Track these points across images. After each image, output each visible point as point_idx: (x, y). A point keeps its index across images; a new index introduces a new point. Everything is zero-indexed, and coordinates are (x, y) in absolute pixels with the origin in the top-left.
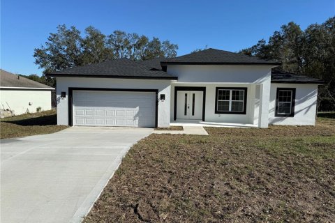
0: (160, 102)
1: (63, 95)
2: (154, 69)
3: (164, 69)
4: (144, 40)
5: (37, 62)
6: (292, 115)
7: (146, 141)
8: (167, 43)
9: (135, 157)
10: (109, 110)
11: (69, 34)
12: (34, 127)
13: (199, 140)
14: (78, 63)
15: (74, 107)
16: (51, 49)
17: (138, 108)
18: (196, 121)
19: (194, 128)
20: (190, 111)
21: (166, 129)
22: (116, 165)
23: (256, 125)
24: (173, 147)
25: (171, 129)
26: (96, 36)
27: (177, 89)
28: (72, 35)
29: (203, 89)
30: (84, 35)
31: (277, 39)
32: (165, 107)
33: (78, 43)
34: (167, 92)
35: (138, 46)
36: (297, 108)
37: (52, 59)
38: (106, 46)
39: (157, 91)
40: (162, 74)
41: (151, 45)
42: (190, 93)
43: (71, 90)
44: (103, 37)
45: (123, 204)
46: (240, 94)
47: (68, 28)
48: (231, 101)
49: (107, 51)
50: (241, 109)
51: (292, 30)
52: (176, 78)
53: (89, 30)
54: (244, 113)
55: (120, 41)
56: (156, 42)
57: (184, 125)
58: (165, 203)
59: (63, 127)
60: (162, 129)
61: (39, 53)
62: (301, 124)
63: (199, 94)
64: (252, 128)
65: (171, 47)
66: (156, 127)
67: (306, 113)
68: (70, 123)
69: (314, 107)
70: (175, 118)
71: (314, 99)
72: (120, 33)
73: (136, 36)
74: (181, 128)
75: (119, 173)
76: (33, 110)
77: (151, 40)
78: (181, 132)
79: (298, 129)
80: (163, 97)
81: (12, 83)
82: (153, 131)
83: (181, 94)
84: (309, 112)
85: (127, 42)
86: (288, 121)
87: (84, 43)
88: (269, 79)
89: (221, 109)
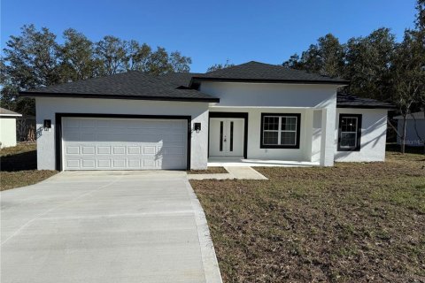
0: (193, 133)
1: (47, 124)
2: (182, 88)
4: (145, 50)
6: (358, 148)
8: (177, 55)
10: (118, 146)
11: (38, 38)
15: (63, 143)
16: (16, 61)
17: (161, 142)
18: (236, 159)
21: (202, 172)
23: (315, 161)
25: (210, 171)
26: (78, 43)
27: (211, 114)
28: (43, 39)
29: (245, 116)
31: (312, 54)
33: (52, 50)
35: (137, 58)
36: (363, 140)
37: (12, 72)
39: (188, 118)
41: (155, 57)
42: (227, 121)
43: (59, 117)
44: (90, 43)
46: (292, 122)
47: (38, 29)
48: (280, 131)
50: (293, 142)
52: (216, 101)
53: (69, 33)
54: (297, 147)
55: (112, 50)
56: (162, 53)
57: (226, 165)
60: (197, 172)
62: (369, 160)
63: (239, 123)
65: (182, 60)
66: (188, 169)
68: (59, 167)
69: (384, 138)
70: (208, 156)
71: (384, 127)
72: (113, 40)
73: (136, 45)
74: (223, 170)
77: (154, 50)
79: (370, 166)
83: (215, 121)
84: (378, 144)
85: (122, 52)
86: (353, 157)
87: (62, 52)
88: (334, 102)
89: (267, 142)
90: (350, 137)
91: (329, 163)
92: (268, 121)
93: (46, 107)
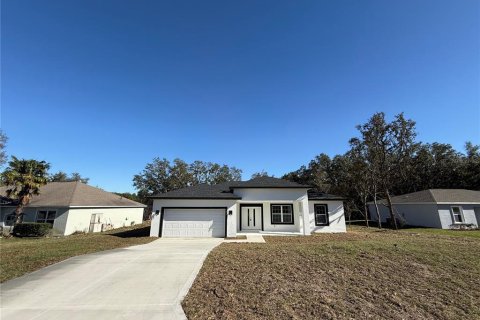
0: (229, 217)
1: (157, 212)
2: (224, 192)
3: (232, 192)
4: (216, 167)
5: (135, 185)
6: (328, 224)
7: (218, 248)
8: (234, 169)
9: (213, 260)
10: (190, 223)
11: (161, 164)
12: (132, 239)
13: (256, 247)
14: (166, 184)
15: (164, 222)
16: (148, 176)
17: (211, 222)
18: (257, 231)
19: (255, 237)
20: (252, 222)
21: (233, 238)
22: (199, 266)
23: (301, 233)
24: (238, 252)
25: (237, 238)
26: (181, 165)
27: (242, 205)
28: (163, 164)
29: (261, 205)
30: (172, 165)
31: (313, 165)
32: (232, 221)
33: (167, 170)
34: (234, 208)
35: (212, 171)
36: (331, 219)
37: (145, 182)
38: (188, 172)
39: (226, 208)
40: (230, 195)
41: (222, 170)
42: (251, 209)
43: (163, 209)
44: (186, 165)
45: (207, 289)
46: (288, 208)
47: (161, 159)
48: (282, 214)
49: (189, 175)
50: (290, 220)
51: (324, 159)
52: (240, 199)
53: (176, 161)
54: (292, 223)
55: (199, 168)
56: (226, 167)
57: (247, 235)
58: (232, 288)
59: (154, 239)
60: (230, 238)
61: (137, 178)
62: (336, 231)
63: (258, 209)
64: (299, 236)
65: (237, 171)
66: (225, 237)
67: (338, 223)
68: (160, 235)
69: (343, 218)
70: (240, 229)
71: (342, 211)
72: (199, 163)
73: (210, 165)
74: (245, 237)
75: (202, 271)
76: (128, 224)
77: (222, 166)
78: (245, 241)
79: (333, 236)
80: (231, 212)
81: (115, 202)
82: (223, 240)
83: (245, 209)
84: (340, 221)
85: (204, 168)
86: (325, 230)
87: (172, 170)
88: (306, 196)
89: (275, 221)
90: (322, 219)
91: (308, 234)
92: (275, 208)
93: (158, 204)
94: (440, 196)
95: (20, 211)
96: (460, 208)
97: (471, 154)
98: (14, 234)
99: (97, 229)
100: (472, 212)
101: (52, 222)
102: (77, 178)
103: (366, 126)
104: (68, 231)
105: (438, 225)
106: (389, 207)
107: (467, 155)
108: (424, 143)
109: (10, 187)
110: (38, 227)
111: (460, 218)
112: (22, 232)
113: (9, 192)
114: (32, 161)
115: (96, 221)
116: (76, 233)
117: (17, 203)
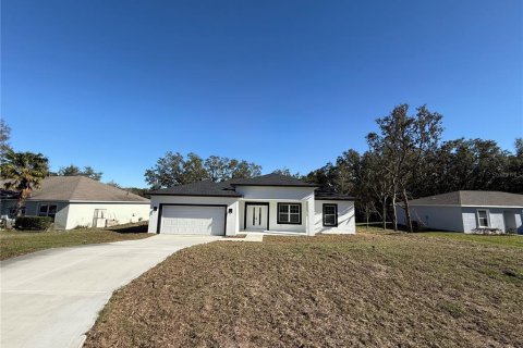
0: (228, 215)
1: (155, 209)
3: (234, 189)
4: (234, 163)
5: (147, 180)
6: (336, 225)
11: (174, 158)
15: (162, 219)
16: (161, 171)
17: (211, 219)
18: (261, 230)
19: (255, 236)
20: (257, 222)
21: (232, 237)
25: (236, 237)
26: (196, 160)
27: (247, 203)
28: (177, 159)
29: (267, 204)
30: (186, 159)
31: (340, 162)
32: (234, 221)
33: (181, 165)
34: (235, 206)
35: (229, 167)
36: (339, 220)
37: (158, 177)
38: (203, 167)
39: (226, 206)
40: (230, 193)
41: (240, 166)
42: (257, 207)
43: (161, 205)
44: (201, 160)
46: (297, 208)
47: (174, 154)
48: (289, 214)
49: (204, 171)
50: (297, 220)
51: (352, 155)
53: (190, 155)
54: (300, 223)
55: (215, 164)
57: (248, 234)
59: (152, 235)
61: (149, 173)
62: (344, 232)
63: (264, 208)
64: (305, 236)
66: (224, 235)
67: (347, 224)
68: (158, 232)
69: (353, 219)
70: (245, 227)
71: (353, 212)
72: (215, 158)
73: (227, 160)
76: (135, 220)
77: (240, 162)
79: (339, 237)
80: (231, 210)
81: (121, 198)
82: (220, 238)
83: (250, 208)
84: (349, 223)
85: (220, 164)
86: (333, 231)
87: (185, 165)
88: (312, 196)
89: (282, 220)
90: (331, 219)
91: (312, 234)
92: (282, 208)
94: (467, 198)
95: (20, 204)
96: (487, 211)
97: (520, 153)
98: (16, 227)
99: (101, 224)
100: (501, 216)
101: (53, 216)
102: (89, 173)
103: (387, 119)
104: (70, 225)
105: (460, 230)
106: (406, 209)
107: (514, 153)
108: (467, 139)
109: (8, 181)
110: (38, 220)
111: (485, 222)
112: (24, 224)
113: (8, 185)
114: (28, 154)
115: (100, 216)
116: (78, 227)
117: (17, 197)
